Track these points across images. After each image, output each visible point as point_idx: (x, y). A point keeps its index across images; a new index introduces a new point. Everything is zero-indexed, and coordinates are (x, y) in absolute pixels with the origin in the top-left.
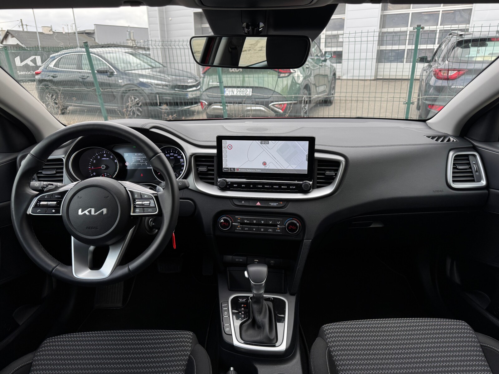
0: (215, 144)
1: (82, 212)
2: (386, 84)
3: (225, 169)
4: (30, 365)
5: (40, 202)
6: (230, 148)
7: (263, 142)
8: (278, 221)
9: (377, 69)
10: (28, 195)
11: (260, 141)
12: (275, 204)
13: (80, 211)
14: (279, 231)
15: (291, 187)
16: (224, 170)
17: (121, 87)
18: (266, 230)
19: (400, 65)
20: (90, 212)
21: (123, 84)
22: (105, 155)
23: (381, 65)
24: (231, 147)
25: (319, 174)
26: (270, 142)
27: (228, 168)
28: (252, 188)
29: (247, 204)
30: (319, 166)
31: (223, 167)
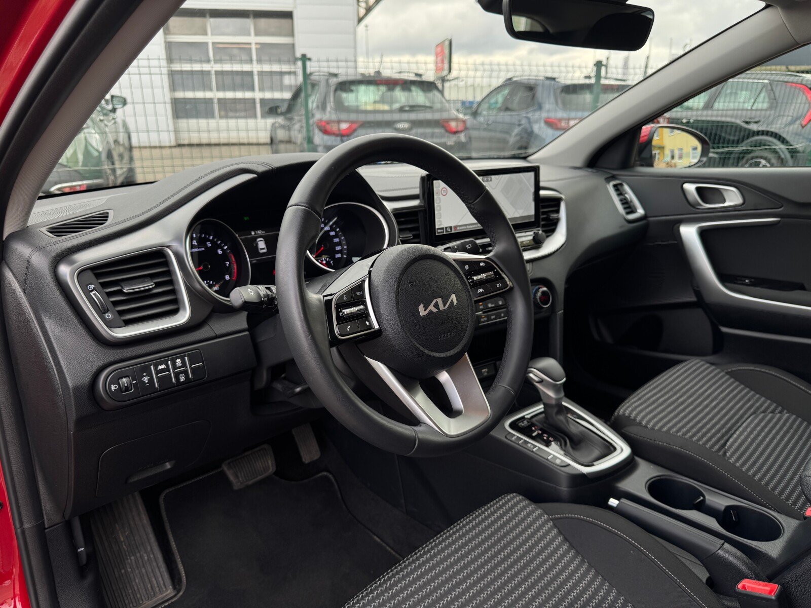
1: (425, 310)
3: (439, 231)
5: (341, 311)
6: (444, 194)
9: (177, 129)
13: (421, 308)
16: (438, 233)
19: (212, 123)
20: (436, 306)
23: (182, 123)
24: (445, 192)
26: (493, 177)
27: (442, 228)
31: (437, 227)
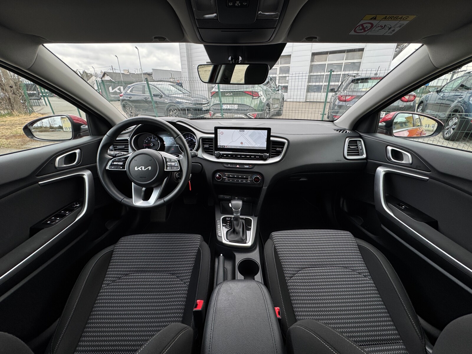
0: (213, 132)
1: (137, 168)
2: (311, 104)
4: (113, 251)
5: (113, 163)
7: (241, 130)
8: (249, 176)
9: (306, 96)
10: (107, 158)
11: (239, 130)
12: (247, 167)
13: (136, 168)
14: (249, 181)
15: (256, 157)
16: (219, 147)
17: (167, 104)
18: (242, 181)
19: (320, 94)
20: (141, 168)
21: (167, 102)
22: (153, 138)
23: (309, 94)
24: (223, 133)
25: (273, 150)
26: (245, 130)
27: (221, 146)
28: (234, 157)
29: (231, 166)
30: (273, 145)
31: (218, 145)
